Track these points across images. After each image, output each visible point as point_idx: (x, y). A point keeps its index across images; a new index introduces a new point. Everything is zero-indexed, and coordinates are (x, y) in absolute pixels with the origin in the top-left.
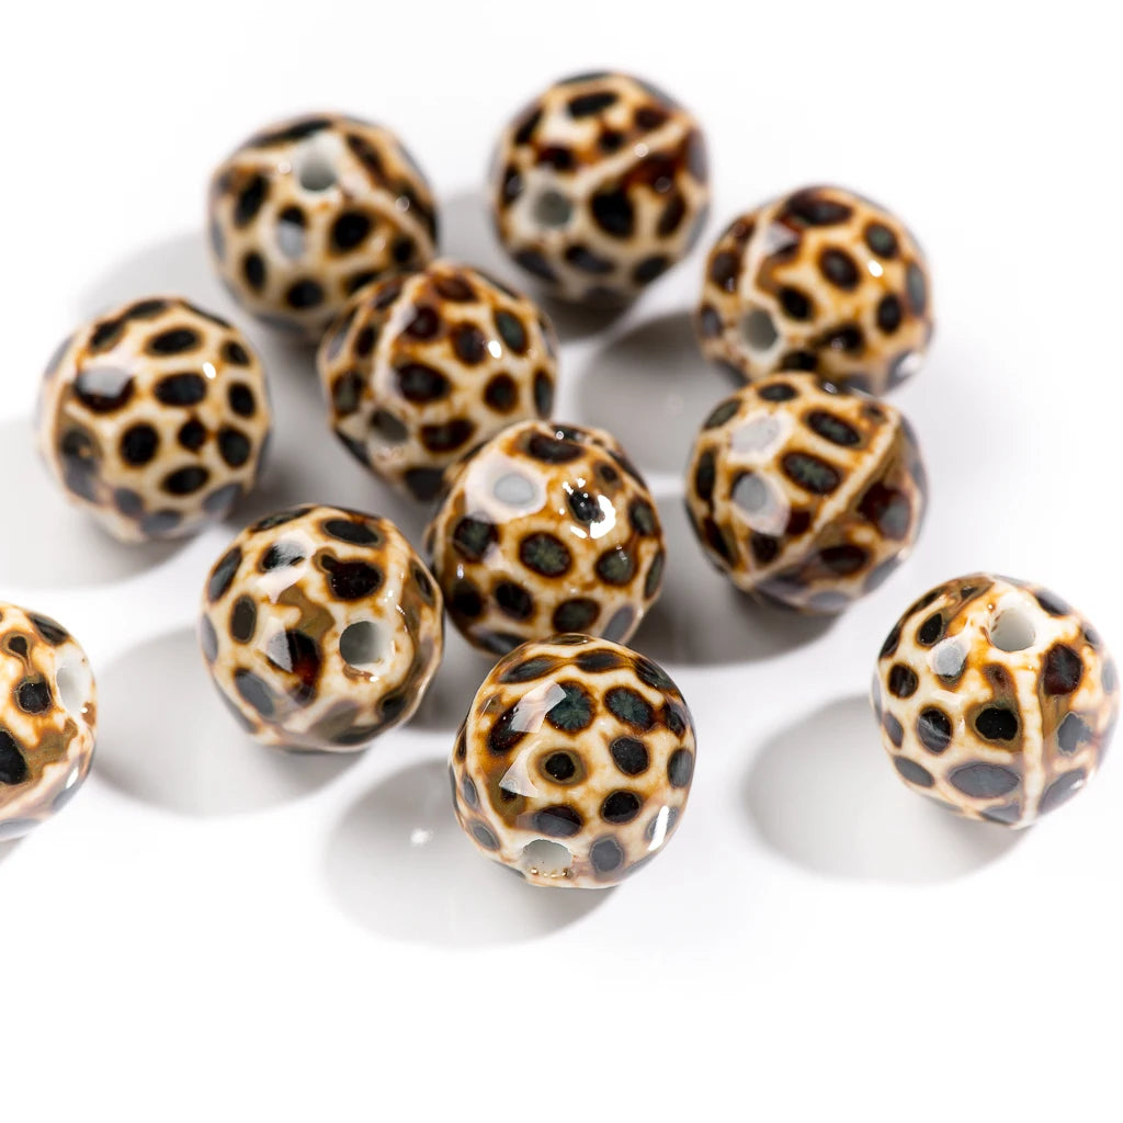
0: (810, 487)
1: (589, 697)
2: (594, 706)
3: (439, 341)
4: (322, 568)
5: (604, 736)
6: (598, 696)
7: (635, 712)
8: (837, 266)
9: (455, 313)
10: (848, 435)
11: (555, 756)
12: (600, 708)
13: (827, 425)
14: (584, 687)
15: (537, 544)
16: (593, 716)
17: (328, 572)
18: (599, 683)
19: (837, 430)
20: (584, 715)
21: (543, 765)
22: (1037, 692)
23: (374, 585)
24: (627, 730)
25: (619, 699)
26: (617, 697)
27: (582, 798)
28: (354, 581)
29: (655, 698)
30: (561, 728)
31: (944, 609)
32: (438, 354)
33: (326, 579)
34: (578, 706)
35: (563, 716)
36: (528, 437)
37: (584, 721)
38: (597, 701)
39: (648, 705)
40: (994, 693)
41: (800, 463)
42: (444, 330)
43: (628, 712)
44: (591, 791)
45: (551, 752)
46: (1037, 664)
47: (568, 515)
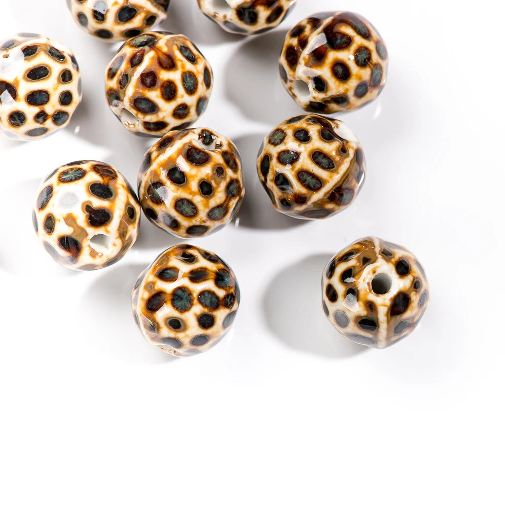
0: (308, 187)
1: (191, 296)
2: (193, 301)
3: (156, 90)
4: (85, 211)
5: (195, 314)
6: (195, 295)
7: (211, 302)
8: (340, 70)
9: (165, 75)
10: (329, 164)
11: (173, 319)
12: (196, 301)
13: (320, 159)
14: (190, 291)
15: (183, 203)
16: (192, 305)
17: (88, 213)
18: (197, 288)
19: (324, 161)
20: (188, 305)
21: (168, 322)
22: (387, 315)
23: (107, 221)
24: (206, 310)
25: (205, 297)
26: (204, 295)
27: (182, 338)
28: (98, 218)
29: (221, 293)
30: (177, 309)
31: (354, 267)
32: (154, 95)
33: (87, 217)
34: (186, 301)
35: (178, 304)
36: (187, 147)
37: (187, 307)
38: (194, 298)
39: (217, 298)
40: (368, 313)
41: (305, 176)
42: (159, 83)
43: (208, 302)
44: (187, 336)
45: (171, 318)
46: (388, 303)
47: (198, 193)
